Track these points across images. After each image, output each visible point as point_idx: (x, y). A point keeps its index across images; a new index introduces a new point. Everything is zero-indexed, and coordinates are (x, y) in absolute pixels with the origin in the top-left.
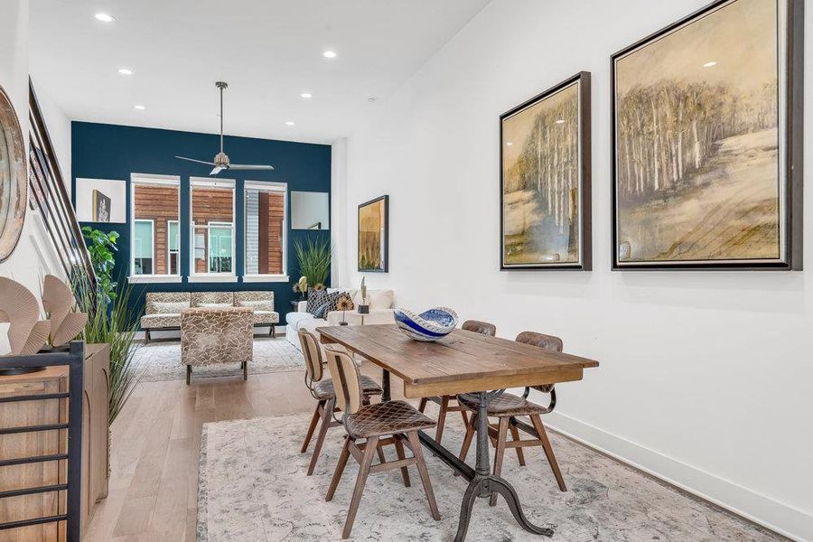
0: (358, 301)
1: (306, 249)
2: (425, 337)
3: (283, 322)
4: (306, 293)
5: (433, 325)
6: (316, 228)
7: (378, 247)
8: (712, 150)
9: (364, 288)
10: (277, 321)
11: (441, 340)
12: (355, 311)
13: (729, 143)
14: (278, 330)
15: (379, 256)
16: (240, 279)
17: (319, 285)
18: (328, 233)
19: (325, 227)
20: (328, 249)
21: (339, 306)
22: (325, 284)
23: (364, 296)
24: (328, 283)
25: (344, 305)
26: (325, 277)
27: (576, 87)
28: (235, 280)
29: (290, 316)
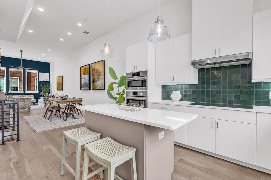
0: (56, 96)
1: (43, 85)
2: (64, 99)
3: (37, 102)
4: (43, 95)
5: (65, 97)
6: (46, 81)
7: (61, 86)
8: (99, 77)
9: (57, 93)
10: (36, 101)
11: (66, 99)
12: (55, 98)
13: (100, 76)
14: (35, 103)
15: (61, 87)
16: (24, 92)
17: (47, 93)
18: (49, 82)
19: (48, 81)
20: (49, 85)
21: (51, 97)
22: (48, 93)
23: (57, 95)
24: (49, 93)
25: (53, 97)
26: (49, 91)
27: (88, 66)
28: (23, 92)
29: (39, 100)
